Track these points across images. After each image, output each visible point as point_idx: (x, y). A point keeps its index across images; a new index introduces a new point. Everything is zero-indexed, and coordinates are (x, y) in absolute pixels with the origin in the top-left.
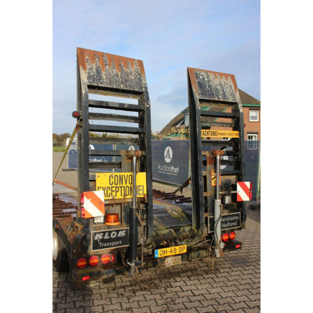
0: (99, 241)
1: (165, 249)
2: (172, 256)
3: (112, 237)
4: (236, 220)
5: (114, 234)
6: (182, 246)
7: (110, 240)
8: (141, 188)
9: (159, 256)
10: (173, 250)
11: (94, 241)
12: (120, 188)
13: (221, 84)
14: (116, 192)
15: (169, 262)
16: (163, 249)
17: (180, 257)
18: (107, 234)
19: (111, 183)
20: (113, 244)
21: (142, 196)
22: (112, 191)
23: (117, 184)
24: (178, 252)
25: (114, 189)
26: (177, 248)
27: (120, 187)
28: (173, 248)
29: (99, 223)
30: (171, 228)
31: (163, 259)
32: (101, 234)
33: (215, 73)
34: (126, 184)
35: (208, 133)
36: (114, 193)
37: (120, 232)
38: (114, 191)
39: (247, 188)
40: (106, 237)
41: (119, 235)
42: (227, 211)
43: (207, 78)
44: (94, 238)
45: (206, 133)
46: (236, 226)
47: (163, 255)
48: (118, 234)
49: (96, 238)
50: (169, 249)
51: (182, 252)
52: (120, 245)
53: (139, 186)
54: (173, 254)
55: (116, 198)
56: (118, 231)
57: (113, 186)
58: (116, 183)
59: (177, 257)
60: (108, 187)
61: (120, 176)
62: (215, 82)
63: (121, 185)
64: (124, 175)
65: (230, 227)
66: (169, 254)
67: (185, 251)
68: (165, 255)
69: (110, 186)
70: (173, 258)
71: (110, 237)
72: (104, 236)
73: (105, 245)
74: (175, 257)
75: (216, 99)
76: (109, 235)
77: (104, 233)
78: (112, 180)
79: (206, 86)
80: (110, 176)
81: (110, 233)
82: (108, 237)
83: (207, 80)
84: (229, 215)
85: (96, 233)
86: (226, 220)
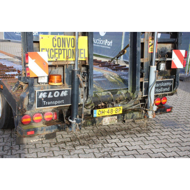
0: (43, 99)
1: (103, 110)
2: (109, 116)
3: (55, 96)
4: (169, 86)
5: (57, 94)
6: (118, 108)
7: (54, 99)
8: (82, 51)
9: (97, 116)
10: (110, 111)
11: (38, 99)
12: (63, 51)
14: (59, 54)
15: (106, 121)
16: (101, 110)
17: (116, 117)
18: (50, 93)
19: (54, 45)
20: (56, 102)
21: (84, 59)
22: (55, 53)
23: (60, 47)
24: (114, 113)
25: (57, 51)
26: (114, 109)
27: (63, 49)
28: (110, 109)
29: (43, 83)
30: (109, 91)
31: (101, 119)
32: (45, 93)
34: (68, 47)
36: (57, 55)
37: (63, 92)
38: (57, 53)
39: (182, 56)
40: (50, 96)
41: (62, 95)
42: (161, 77)
44: (38, 96)
46: (169, 91)
47: (101, 115)
48: (60, 94)
49: (40, 97)
50: (106, 110)
51: (118, 113)
52: (62, 104)
53: (81, 50)
54: (110, 114)
55: (59, 60)
56: (60, 91)
57: (55, 48)
58: (59, 45)
59: (113, 117)
60: (52, 49)
61: (63, 38)
63: (64, 48)
64: (67, 38)
65: (162, 92)
66: (106, 114)
67: (121, 112)
68: (103, 115)
69: (53, 48)
70: (110, 118)
71: (54, 96)
72: (47, 95)
73: (49, 103)
76: (52, 94)
77: (48, 92)
78: (55, 42)
80: (53, 38)
81: (53, 92)
82: (52, 96)
84: (163, 81)
85: (40, 92)
86: (160, 85)
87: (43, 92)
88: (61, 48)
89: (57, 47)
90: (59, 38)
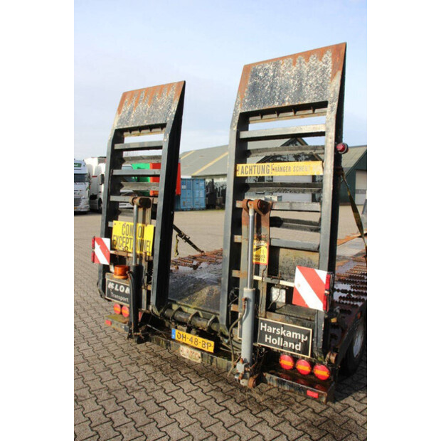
1: (184, 333)
4: (300, 341)
5: (122, 289)
6: (207, 341)
7: (118, 293)
8: (148, 244)
9: (176, 338)
10: (194, 340)
11: (108, 288)
13: (300, 74)
14: (127, 243)
15: (185, 352)
16: (182, 332)
18: (117, 286)
19: (123, 233)
20: (122, 298)
21: (148, 254)
22: (124, 242)
24: (200, 346)
25: (125, 240)
26: (200, 339)
28: (195, 337)
30: (200, 310)
32: (113, 284)
33: (295, 56)
35: (251, 170)
36: (124, 244)
37: (127, 288)
40: (116, 289)
41: (126, 292)
43: (274, 71)
44: (108, 285)
45: (248, 170)
46: (299, 352)
47: (181, 340)
48: (125, 289)
49: (109, 287)
50: (188, 336)
51: (206, 349)
53: (147, 241)
54: (193, 345)
59: (196, 351)
60: (121, 237)
62: (288, 74)
63: (131, 237)
65: (282, 347)
66: (187, 342)
67: (211, 349)
68: (184, 341)
70: (190, 350)
71: (119, 290)
72: (114, 286)
74: (193, 350)
75: (276, 105)
76: (118, 288)
77: (115, 283)
78: (125, 230)
79: (264, 88)
80: (124, 225)
81: (119, 285)
83: (272, 74)
84: (283, 326)
85: (109, 282)
86: (275, 331)
87: (112, 282)
88: (129, 237)
89: (125, 236)
90: (128, 225)
